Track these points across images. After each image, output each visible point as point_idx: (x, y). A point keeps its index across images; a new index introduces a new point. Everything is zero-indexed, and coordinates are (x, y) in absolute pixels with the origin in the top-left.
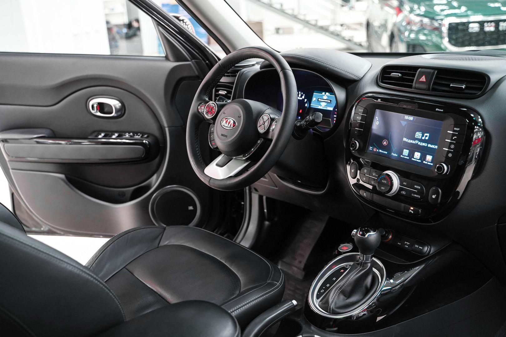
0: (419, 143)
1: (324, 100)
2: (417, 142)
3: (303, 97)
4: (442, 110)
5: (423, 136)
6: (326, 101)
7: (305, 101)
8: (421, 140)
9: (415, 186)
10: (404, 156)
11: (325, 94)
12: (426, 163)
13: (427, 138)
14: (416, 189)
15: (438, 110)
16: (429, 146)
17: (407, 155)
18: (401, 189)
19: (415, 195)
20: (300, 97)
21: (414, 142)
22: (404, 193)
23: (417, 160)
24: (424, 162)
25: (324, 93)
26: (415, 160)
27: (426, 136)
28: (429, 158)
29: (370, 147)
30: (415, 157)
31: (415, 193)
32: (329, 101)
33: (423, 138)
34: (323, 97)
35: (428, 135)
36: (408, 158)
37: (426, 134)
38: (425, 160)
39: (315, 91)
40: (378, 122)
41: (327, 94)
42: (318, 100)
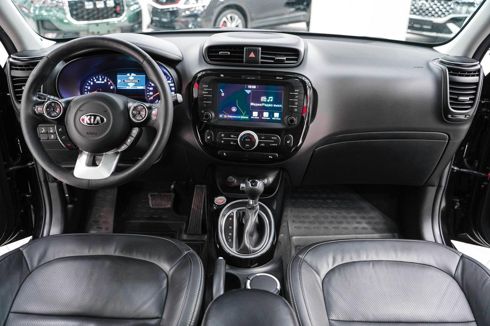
0: (266, 105)
1: (131, 81)
2: (263, 104)
3: (105, 80)
4: (282, 78)
5: (267, 99)
6: (133, 81)
7: (109, 84)
8: (266, 103)
9: (272, 138)
10: (254, 117)
11: (130, 75)
12: (275, 119)
13: (271, 100)
14: (273, 140)
15: (278, 78)
16: (274, 105)
17: (257, 116)
18: (259, 143)
19: (273, 145)
20: (101, 81)
21: (260, 105)
22: (263, 145)
23: (267, 118)
24: (273, 118)
25: (128, 75)
26: (265, 118)
27: (271, 99)
28: (276, 115)
29: (220, 115)
30: (264, 116)
31: (272, 143)
32: (137, 81)
33: (268, 101)
34: (129, 78)
35: (272, 97)
36: (258, 118)
37: (270, 98)
38: (273, 116)
39: (118, 74)
40: (223, 94)
41: (133, 74)
42: (124, 81)
